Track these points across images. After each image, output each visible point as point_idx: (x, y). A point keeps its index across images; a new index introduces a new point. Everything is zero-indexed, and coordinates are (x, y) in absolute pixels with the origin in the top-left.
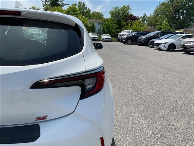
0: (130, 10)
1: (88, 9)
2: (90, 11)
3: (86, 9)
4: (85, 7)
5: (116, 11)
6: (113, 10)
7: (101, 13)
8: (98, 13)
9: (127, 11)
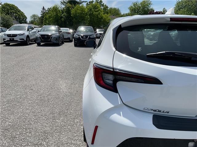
0: (151, 5)
1: (105, 5)
2: (107, 7)
3: (103, 5)
4: (102, 3)
5: (135, 7)
6: (132, 5)
7: (118, 9)
8: (115, 9)
9: (148, 6)
